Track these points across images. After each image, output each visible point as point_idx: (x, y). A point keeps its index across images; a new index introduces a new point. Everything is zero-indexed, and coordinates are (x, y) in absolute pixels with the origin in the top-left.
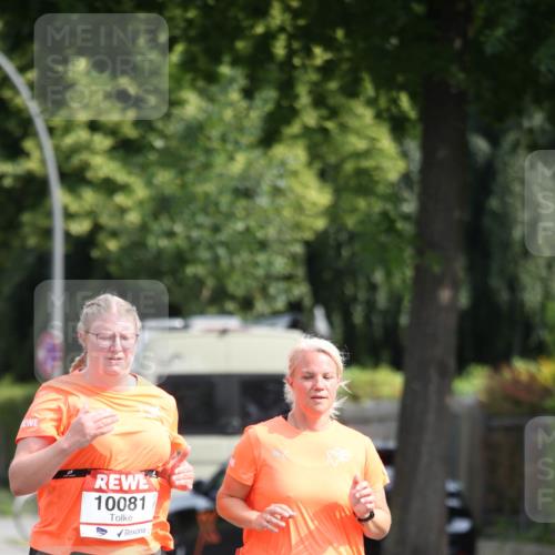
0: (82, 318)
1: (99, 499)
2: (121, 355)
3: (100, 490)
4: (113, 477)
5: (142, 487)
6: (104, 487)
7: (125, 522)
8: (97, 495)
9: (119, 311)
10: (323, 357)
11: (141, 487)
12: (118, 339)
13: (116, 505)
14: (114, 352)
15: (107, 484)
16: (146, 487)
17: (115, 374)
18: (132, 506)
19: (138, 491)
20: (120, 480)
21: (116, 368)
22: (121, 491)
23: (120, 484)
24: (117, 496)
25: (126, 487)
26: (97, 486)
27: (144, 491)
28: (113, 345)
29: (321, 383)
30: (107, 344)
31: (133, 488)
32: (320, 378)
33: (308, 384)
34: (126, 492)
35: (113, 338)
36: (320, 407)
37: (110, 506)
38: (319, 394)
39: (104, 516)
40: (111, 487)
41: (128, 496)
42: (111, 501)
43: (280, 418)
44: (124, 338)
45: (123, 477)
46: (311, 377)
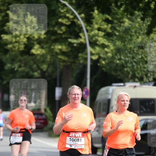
0: (68, 91)
1: (70, 139)
5: (80, 136)
6: (71, 136)
7: (76, 144)
9: (76, 89)
10: (126, 96)
12: (76, 95)
13: (74, 140)
18: (78, 141)
20: (75, 135)
24: (74, 138)
26: (70, 136)
29: (126, 102)
31: (78, 136)
33: (123, 103)
34: (76, 137)
35: (75, 94)
37: (73, 141)
38: (126, 105)
39: (71, 143)
40: (73, 136)
41: (77, 138)
44: (78, 94)
45: (76, 134)
46: (124, 101)
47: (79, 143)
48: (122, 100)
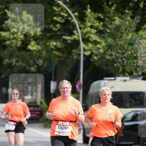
2: (66, 92)
3: (59, 125)
4: (62, 122)
7: (64, 132)
8: (59, 126)
10: (107, 91)
11: (67, 125)
13: (62, 128)
14: (65, 91)
15: (60, 124)
16: (69, 125)
17: (65, 96)
18: (66, 129)
19: (67, 126)
21: (66, 95)
22: (63, 125)
23: (63, 124)
24: (62, 126)
25: (64, 125)
27: (68, 126)
28: (64, 90)
29: (107, 96)
30: (63, 90)
31: (66, 125)
32: (107, 95)
33: (104, 96)
36: (107, 101)
38: (107, 98)
39: (60, 130)
41: (64, 127)
42: (61, 127)
43: (99, 104)
46: (105, 95)
47: (67, 131)
48: (104, 94)
